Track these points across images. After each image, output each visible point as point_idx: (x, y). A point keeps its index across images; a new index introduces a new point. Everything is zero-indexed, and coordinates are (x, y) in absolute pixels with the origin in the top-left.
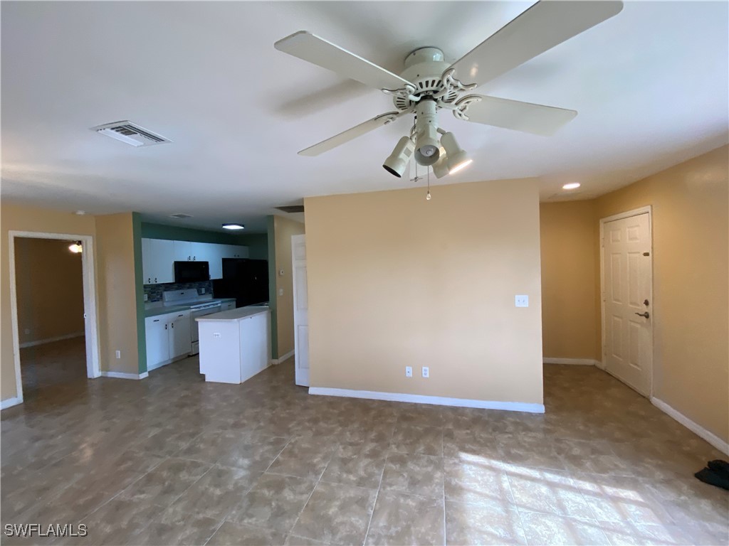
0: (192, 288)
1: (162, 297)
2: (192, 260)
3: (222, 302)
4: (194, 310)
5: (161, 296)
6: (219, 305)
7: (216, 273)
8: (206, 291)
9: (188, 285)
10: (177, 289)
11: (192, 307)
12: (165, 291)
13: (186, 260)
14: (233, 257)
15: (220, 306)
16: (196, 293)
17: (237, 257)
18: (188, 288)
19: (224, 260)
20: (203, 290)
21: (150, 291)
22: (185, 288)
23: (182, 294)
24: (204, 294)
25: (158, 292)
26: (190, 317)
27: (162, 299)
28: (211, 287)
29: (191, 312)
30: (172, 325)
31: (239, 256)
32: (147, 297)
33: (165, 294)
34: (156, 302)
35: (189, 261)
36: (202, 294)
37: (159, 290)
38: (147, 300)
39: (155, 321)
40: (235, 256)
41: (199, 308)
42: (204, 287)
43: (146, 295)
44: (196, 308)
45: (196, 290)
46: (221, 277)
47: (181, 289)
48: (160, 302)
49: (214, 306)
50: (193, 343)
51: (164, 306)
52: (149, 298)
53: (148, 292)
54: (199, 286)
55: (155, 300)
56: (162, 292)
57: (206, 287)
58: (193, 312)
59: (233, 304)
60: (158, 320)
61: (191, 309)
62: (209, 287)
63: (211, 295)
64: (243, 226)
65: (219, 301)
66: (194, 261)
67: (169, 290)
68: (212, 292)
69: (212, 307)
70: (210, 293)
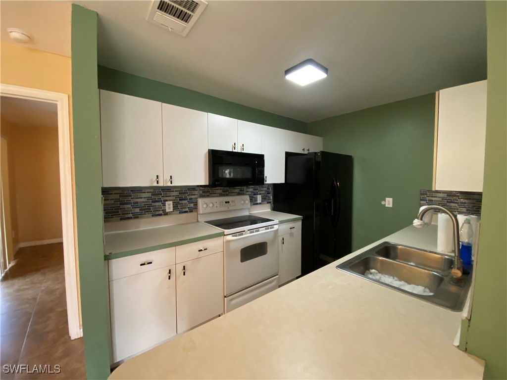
0: (243, 194)
1: (195, 208)
2: (238, 150)
3: (281, 222)
4: (230, 238)
5: (196, 204)
6: (276, 227)
7: (275, 174)
8: (264, 199)
9: (237, 191)
10: (221, 195)
11: (227, 231)
12: (202, 196)
13: (229, 149)
14: (301, 152)
15: (276, 232)
16: (248, 202)
17: (306, 152)
18: (239, 194)
19: (288, 155)
20: (259, 198)
21: (177, 197)
22: (233, 194)
23: (226, 202)
24: (260, 204)
25: (190, 199)
26: (224, 251)
27: (197, 209)
28: (270, 193)
29: (225, 241)
30: (184, 269)
31: (308, 150)
32: (172, 206)
33: (201, 201)
34: (185, 215)
35: (234, 151)
36: (257, 204)
37: (193, 197)
38: (172, 210)
39: (144, 264)
40: (304, 150)
41: (241, 233)
42: (260, 194)
43: (171, 203)
44: (234, 234)
45: (248, 197)
46: (283, 181)
47: (227, 195)
48: (193, 214)
49: (266, 229)
50: (226, 299)
51: (198, 221)
52: (175, 207)
53: (174, 198)
54: (252, 192)
55: (184, 210)
56: (197, 198)
57: (263, 194)
58: (229, 242)
59: (298, 225)
60: (151, 263)
61: (225, 235)
62: (268, 193)
63: (269, 205)
64: (326, 70)
65: (276, 221)
66: (242, 152)
67: (208, 196)
68: (271, 201)
69: (262, 231)
70: (268, 203)
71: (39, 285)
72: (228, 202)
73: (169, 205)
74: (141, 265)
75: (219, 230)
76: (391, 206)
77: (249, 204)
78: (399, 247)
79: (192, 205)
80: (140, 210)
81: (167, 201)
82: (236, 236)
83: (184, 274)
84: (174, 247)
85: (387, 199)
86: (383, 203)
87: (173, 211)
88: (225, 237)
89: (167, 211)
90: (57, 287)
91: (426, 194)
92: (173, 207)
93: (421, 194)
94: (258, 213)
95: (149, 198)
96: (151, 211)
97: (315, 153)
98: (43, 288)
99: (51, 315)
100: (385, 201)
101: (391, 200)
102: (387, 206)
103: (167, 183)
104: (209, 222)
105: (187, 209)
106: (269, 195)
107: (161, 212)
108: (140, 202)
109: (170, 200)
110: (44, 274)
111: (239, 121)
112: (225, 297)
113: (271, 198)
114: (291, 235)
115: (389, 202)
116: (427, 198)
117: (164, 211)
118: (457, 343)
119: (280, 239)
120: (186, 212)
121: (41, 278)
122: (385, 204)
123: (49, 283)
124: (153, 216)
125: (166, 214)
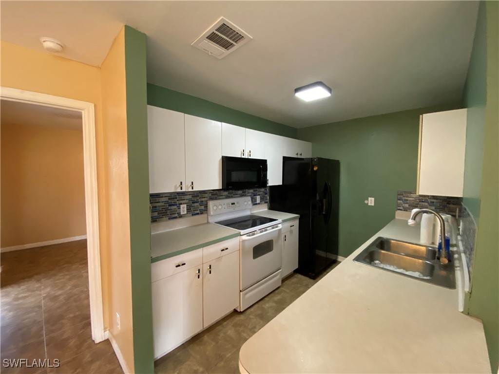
0: (245, 196)
1: (205, 210)
2: (246, 156)
4: (245, 238)
5: (206, 206)
6: (280, 226)
7: (274, 177)
8: (262, 199)
9: (240, 192)
10: (227, 197)
11: (242, 232)
12: (211, 199)
13: (239, 156)
14: (295, 156)
15: (280, 230)
16: (250, 203)
17: (299, 157)
18: (242, 196)
19: (285, 159)
20: (258, 198)
22: (237, 196)
23: (232, 204)
24: (259, 204)
25: (202, 201)
26: (240, 250)
27: (207, 210)
28: (267, 194)
29: (241, 241)
30: (210, 268)
31: (301, 155)
32: (185, 209)
33: (211, 204)
34: (197, 217)
35: (243, 157)
36: (256, 204)
37: (203, 199)
38: (185, 213)
39: (179, 266)
40: (297, 154)
41: (253, 233)
42: (259, 195)
43: (185, 205)
44: (248, 234)
45: (249, 198)
46: (281, 183)
47: (232, 197)
48: (204, 216)
49: (272, 228)
50: (241, 293)
51: (208, 223)
52: (188, 210)
53: (187, 201)
54: (252, 193)
55: (196, 212)
56: (207, 201)
57: (261, 194)
58: (244, 241)
59: (296, 223)
60: (184, 264)
61: (241, 235)
62: (265, 194)
63: (266, 204)
64: (330, 90)
65: (280, 221)
66: (249, 157)
67: (216, 199)
68: (268, 201)
69: (270, 231)
70: (265, 203)
71: (38, 292)
72: (234, 204)
73: (184, 208)
74: (177, 266)
75: (234, 231)
76: (373, 204)
77: (251, 205)
78: (392, 241)
79: (203, 207)
80: (158, 214)
81: (181, 204)
82: (250, 236)
83: (210, 273)
84: (202, 249)
85: (370, 199)
86: (366, 202)
87: (187, 214)
88: (241, 237)
89: (182, 213)
90: (59, 292)
91: (403, 195)
92: (187, 210)
93: (398, 195)
94: (258, 212)
95: (166, 202)
96: (168, 215)
97: (312, 158)
98: (44, 295)
99: (63, 321)
100: (368, 200)
101: (373, 199)
102: (369, 204)
103: (188, 188)
104: (219, 223)
105: (198, 212)
106: (266, 195)
107: (176, 215)
108: (159, 206)
109: (184, 204)
110: (38, 281)
111: (247, 129)
112: (241, 291)
113: (268, 198)
114: (291, 232)
115: (371, 201)
116: (403, 198)
117: (179, 214)
118: (461, 309)
119: (283, 236)
120: (198, 214)
121: (37, 285)
122: (368, 203)
123: (48, 289)
124: (169, 219)
125: (181, 216)
